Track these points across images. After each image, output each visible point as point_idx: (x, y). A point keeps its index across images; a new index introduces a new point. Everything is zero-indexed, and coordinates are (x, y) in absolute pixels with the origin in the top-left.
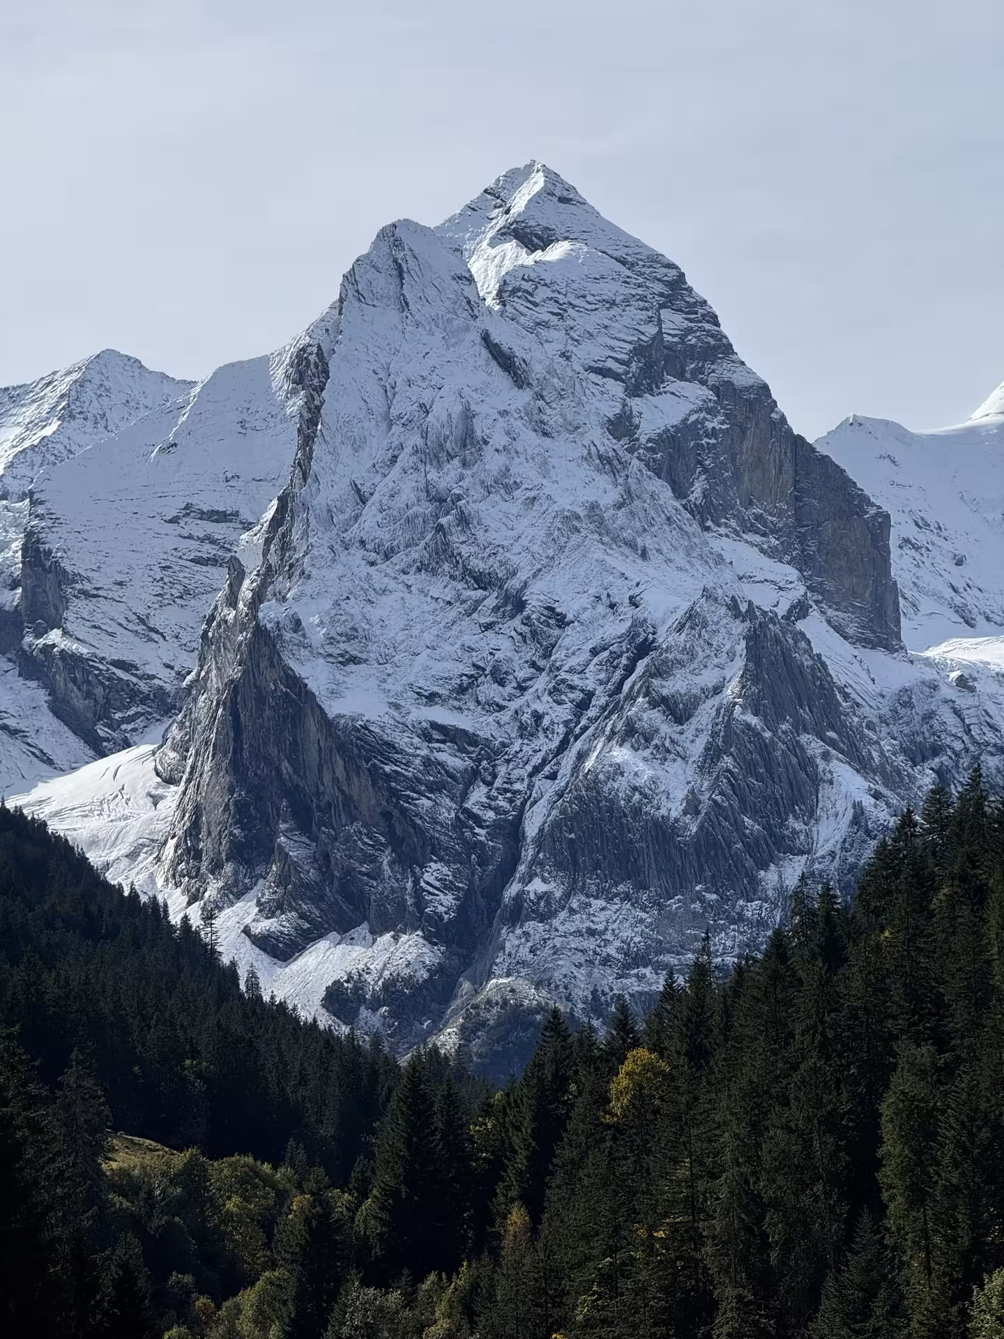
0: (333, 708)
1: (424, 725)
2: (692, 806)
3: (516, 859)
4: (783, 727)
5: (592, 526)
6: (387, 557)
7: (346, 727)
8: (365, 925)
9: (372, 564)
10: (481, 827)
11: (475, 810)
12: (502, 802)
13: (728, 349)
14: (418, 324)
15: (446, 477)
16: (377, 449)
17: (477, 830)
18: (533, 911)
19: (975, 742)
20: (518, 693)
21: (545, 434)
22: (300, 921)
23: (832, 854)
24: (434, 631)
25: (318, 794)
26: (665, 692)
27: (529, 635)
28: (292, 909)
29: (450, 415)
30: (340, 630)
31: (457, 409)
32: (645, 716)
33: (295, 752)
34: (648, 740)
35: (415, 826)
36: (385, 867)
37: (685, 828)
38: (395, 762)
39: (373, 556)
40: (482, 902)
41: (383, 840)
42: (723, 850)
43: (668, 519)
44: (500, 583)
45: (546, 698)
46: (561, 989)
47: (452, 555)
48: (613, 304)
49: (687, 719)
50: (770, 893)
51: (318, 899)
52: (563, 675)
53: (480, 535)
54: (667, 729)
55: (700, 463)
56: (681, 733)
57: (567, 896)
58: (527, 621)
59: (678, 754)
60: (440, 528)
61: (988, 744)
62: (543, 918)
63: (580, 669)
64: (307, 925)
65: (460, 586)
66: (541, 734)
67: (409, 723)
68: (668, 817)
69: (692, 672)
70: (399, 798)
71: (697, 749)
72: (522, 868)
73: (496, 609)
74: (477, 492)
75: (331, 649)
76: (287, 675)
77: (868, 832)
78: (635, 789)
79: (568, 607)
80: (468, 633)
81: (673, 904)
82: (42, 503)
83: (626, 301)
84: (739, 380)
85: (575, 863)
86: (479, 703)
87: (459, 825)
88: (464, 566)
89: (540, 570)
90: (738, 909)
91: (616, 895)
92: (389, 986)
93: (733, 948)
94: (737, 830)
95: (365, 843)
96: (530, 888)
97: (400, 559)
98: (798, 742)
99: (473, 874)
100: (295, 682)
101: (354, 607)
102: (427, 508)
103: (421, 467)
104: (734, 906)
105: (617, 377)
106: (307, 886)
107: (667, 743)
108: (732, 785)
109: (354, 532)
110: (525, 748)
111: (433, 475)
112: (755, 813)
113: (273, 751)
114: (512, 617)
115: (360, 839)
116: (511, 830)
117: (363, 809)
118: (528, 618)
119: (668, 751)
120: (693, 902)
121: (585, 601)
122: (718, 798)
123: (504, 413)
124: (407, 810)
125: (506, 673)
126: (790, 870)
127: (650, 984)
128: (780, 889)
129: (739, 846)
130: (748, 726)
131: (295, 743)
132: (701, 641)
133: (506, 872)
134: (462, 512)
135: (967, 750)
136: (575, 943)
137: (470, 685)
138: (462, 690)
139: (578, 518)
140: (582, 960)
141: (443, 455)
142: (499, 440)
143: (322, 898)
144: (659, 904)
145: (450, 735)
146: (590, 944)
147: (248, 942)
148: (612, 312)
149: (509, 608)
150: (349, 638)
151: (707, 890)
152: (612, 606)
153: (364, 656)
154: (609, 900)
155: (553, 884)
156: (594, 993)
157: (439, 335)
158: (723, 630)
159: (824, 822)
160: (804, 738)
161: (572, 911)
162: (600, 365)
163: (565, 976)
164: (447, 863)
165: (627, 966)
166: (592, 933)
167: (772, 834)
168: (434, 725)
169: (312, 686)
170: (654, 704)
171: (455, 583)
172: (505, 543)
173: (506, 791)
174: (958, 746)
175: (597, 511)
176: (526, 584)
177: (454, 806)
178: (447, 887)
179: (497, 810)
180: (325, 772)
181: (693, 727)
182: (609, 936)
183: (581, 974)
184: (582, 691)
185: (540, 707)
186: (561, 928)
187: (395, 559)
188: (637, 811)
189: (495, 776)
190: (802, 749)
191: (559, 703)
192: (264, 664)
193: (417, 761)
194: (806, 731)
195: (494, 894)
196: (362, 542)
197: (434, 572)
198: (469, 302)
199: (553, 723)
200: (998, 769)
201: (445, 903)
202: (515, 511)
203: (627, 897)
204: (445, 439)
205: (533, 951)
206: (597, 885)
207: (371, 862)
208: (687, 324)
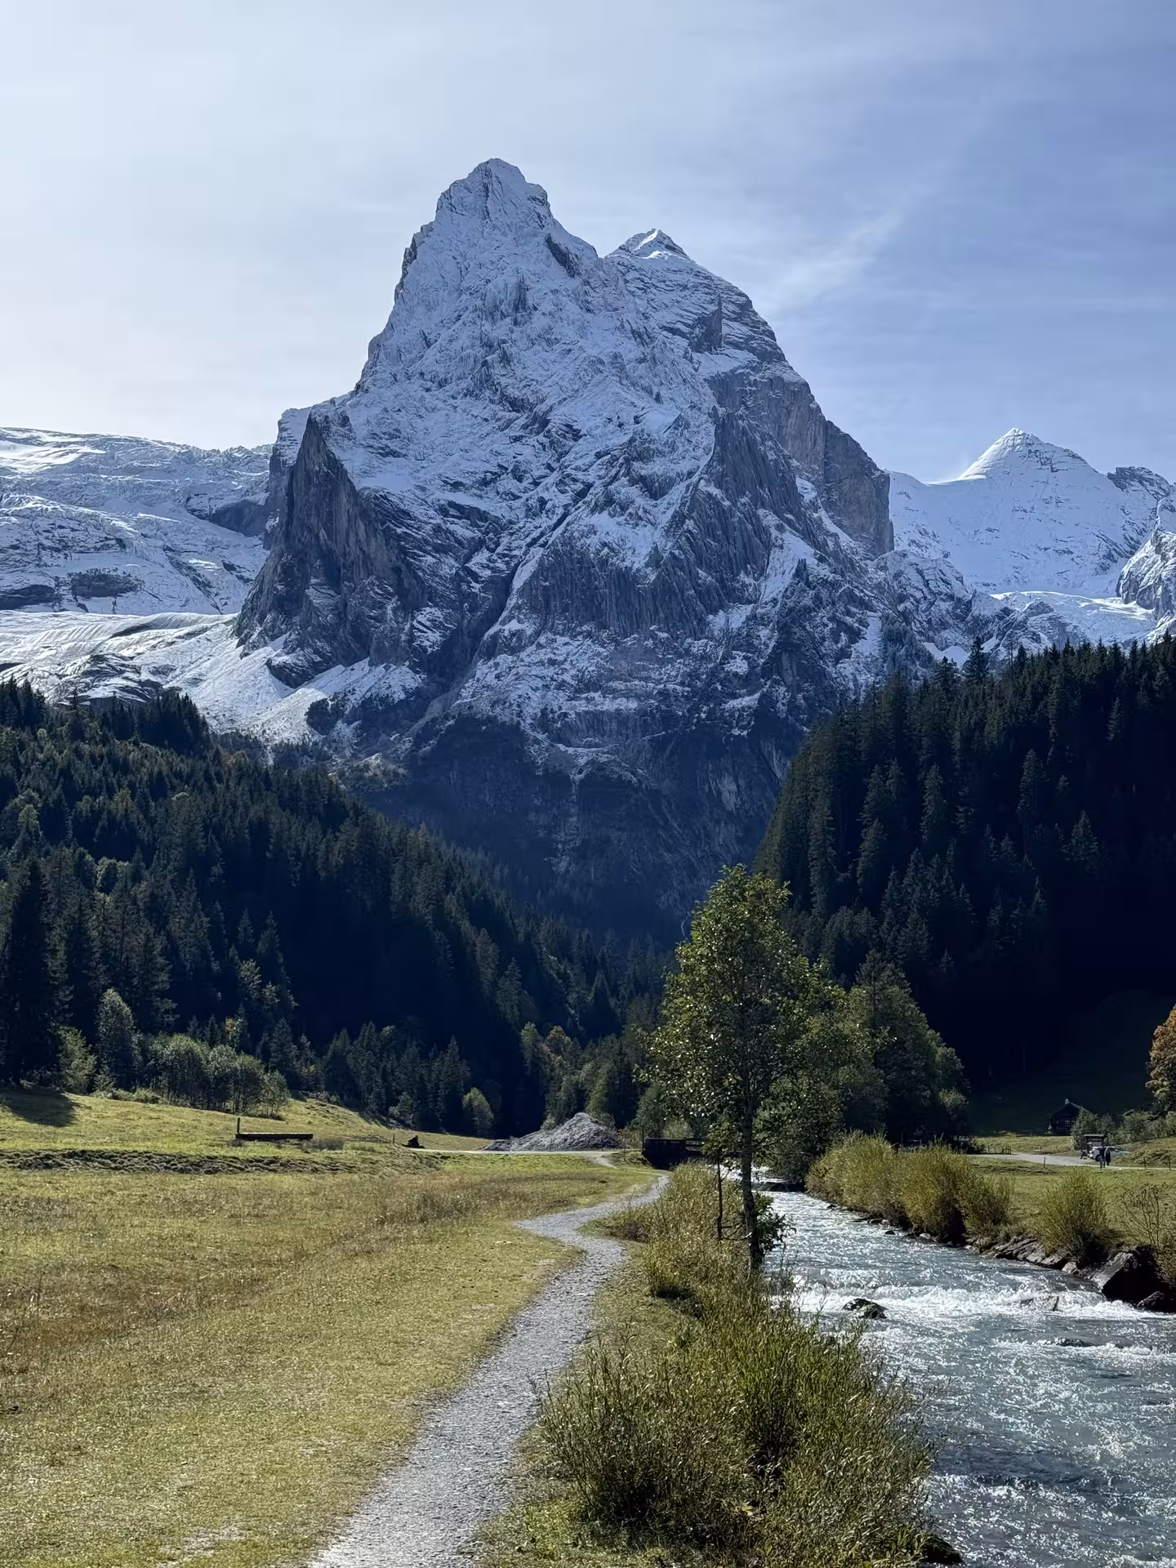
0: (360, 483)
1: (442, 502)
2: (655, 560)
3: (502, 608)
4: (743, 500)
5: (614, 371)
6: (441, 386)
7: (368, 497)
8: (367, 660)
9: (428, 390)
10: (477, 582)
11: (474, 569)
12: (500, 565)
13: (781, 357)
14: (495, 227)
15: (499, 330)
16: (446, 311)
17: (473, 584)
18: (506, 646)
19: (931, 592)
20: (532, 487)
21: (589, 310)
22: (313, 656)
23: (775, 601)
24: (469, 440)
25: (345, 555)
26: (643, 473)
27: (548, 444)
28: (309, 645)
29: (506, 285)
30: (384, 430)
31: (513, 281)
32: (623, 490)
33: (329, 522)
34: (623, 508)
35: (416, 577)
36: (389, 612)
37: (646, 577)
38: (408, 526)
39: (429, 384)
40: (467, 641)
41: (391, 590)
42: (676, 595)
43: (684, 380)
44: (532, 406)
45: (554, 488)
46: (514, 707)
47: (493, 384)
48: (685, 287)
49: (662, 496)
50: (716, 633)
51: (330, 639)
52: (569, 471)
53: (519, 372)
54: (641, 501)
55: (744, 403)
56: (655, 506)
57: (537, 634)
58: (548, 435)
59: (649, 521)
60: (485, 363)
61: (940, 593)
62: (513, 651)
63: (583, 467)
64: (319, 659)
65: (497, 408)
66: (544, 515)
67: (429, 500)
68: (631, 569)
69: (671, 461)
70: (406, 554)
71: (665, 519)
72: (505, 614)
73: (525, 427)
74: (523, 343)
75: (371, 442)
76: (329, 458)
77: (808, 584)
78: (605, 545)
79: (581, 426)
80: (500, 442)
81: (629, 641)
82: (286, 430)
83: (696, 287)
84: (788, 377)
85: (547, 605)
86: (498, 493)
87: (457, 579)
88: (502, 393)
89: (565, 399)
90: (686, 645)
91: (580, 633)
92: (366, 703)
93: (676, 677)
94: (691, 580)
95: (377, 593)
96: (507, 627)
97: (451, 388)
98: (755, 514)
99: (463, 618)
100: (335, 464)
101: (402, 418)
102: (480, 351)
103: (478, 322)
104: (682, 644)
105: (683, 335)
106: (324, 628)
107: (640, 512)
108: (691, 543)
109: (417, 366)
110: (528, 525)
111: (487, 327)
112: (709, 569)
113: (314, 521)
114: (538, 433)
115: (372, 589)
116: (502, 585)
117: (378, 564)
118: (549, 431)
119: (640, 518)
120: (646, 639)
121: (599, 421)
122: (676, 552)
123: (555, 292)
124: (412, 564)
125: (525, 471)
126: (737, 616)
127: (596, 705)
128: (726, 632)
129: (692, 592)
130: (710, 495)
131: (330, 514)
132: (683, 439)
133: (492, 618)
134: (505, 352)
135: (925, 598)
136: (535, 671)
137: (493, 480)
138: (485, 483)
139: (602, 362)
140: (540, 685)
141: (498, 315)
142: (547, 307)
143: (335, 637)
144: (616, 641)
145: (464, 512)
146: (550, 672)
147: (267, 672)
148: (684, 293)
149: (537, 425)
150: (392, 437)
151: (659, 630)
152: (620, 425)
153: (403, 452)
154: (573, 637)
155: (526, 624)
156: (544, 711)
157: (510, 236)
158: (703, 432)
159: (772, 578)
160: (761, 512)
161: (540, 646)
162: (672, 326)
163: (520, 696)
164: (441, 608)
165: (578, 691)
166: (552, 662)
167: (724, 586)
168: (452, 504)
169: (347, 466)
170: (633, 482)
171: (493, 406)
172: (539, 379)
173: (507, 555)
174: (919, 595)
175: (619, 360)
176: (551, 408)
177: (457, 565)
178: (435, 625)
179: (493, 570)
180: (352, 535)
181: (666, 502)
182: (567, 666)
183: (536, 697)
184: (583, 483)
185: (546, 496)
186: (527, 660)
187: (447, 387)
188: (604, 563)
189: (498, 545)
190: (758, 519)
191: (562, 492)
192: (313, 450)
193: (428, 527)
194: (763, 506)
195: (477, 635)
196: (422, 374)
197: (477, 397)
198: (539, 217)
199: (554, 506)
200: (948, 611)
201: (432, 639)
202: (552, 358)
203: (589, 635)
204: (501, 302)
205: (498, 677)
206: (564, 625)
207: (380, 608)
208: (750, 333)
